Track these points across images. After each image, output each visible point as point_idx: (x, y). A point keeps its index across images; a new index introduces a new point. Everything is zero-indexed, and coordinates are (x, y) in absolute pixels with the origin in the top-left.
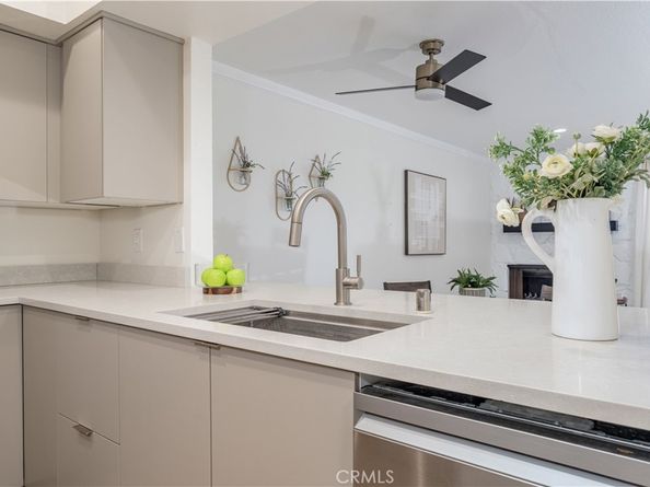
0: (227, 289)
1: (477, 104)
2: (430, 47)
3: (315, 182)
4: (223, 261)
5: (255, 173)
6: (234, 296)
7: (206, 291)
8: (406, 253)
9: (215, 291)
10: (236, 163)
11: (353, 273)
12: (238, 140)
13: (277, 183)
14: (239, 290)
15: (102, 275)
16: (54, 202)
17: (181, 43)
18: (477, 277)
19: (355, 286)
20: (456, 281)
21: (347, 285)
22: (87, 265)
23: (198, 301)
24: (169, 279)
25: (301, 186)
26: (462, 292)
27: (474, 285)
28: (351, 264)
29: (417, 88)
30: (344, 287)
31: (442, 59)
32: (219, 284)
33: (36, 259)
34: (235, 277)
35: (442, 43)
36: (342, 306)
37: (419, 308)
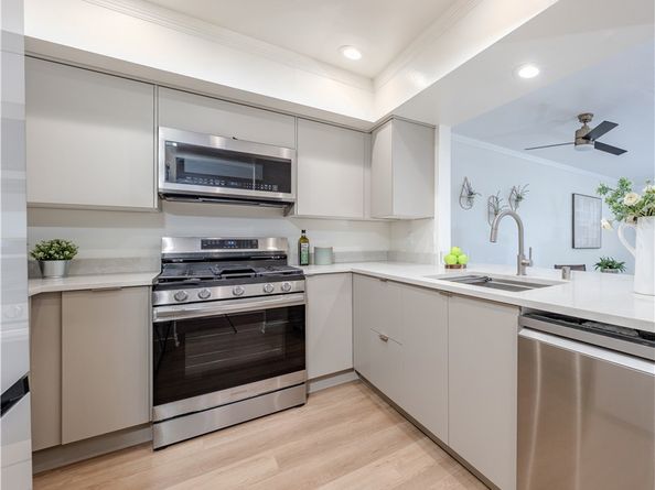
0: (458, 266)
1: (618, 151)
2: (584, 118)
3: (513, 203)
4: (456, 249)
5: (476, 198)
6: (462, 270)
7: (447, 267)
8: (573, 247)
9: (452, 267)
10: (465, 193)
11: (527, 257)
12: (466, 179)
13: (489, 204)
14: (465, 267)
15: (390, 257)
16: (367, 217)
17: (434, 128)
18: (613, 262)
19: (528, 265)
20: (599, 265)
21: (523, 264)
22: (382, 252)
23: (442, 271)
24: (427, 260)
25: (504, 205)
26: (602, 271)
27: (611, 267)
28: (526, 253)
29: (576, 144)
30: (522, 265)
31: (592, 125)
32: (454, 263)
33: (357, 249)
34: (463, 259)
35: (592, 115)
36: (521, 276)
37: (564, 277)
